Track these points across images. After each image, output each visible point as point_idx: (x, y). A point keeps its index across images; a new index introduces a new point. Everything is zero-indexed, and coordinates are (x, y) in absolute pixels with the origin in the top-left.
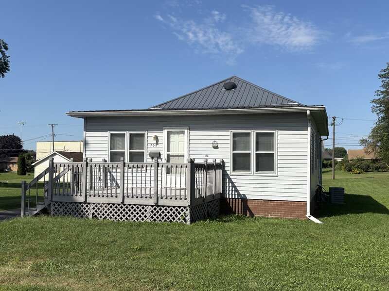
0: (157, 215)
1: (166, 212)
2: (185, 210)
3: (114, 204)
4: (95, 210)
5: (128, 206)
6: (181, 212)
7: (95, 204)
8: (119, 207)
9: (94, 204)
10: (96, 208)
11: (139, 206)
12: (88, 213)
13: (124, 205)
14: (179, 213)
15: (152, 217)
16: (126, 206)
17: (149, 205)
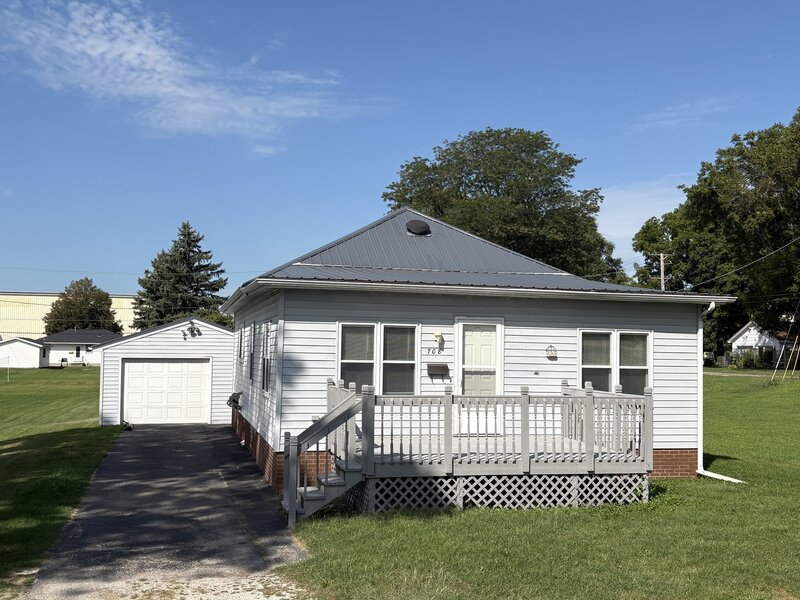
0: (591, 492)
1: (606, 486)
2: (640, 480)
3: (510, 477)
4: (469, 490)
5: (538, 479)
6: (633, 483)
7: (470, 479)
8: (520, 482)
9: (467, 477)
10: (472, 487)
11: (557, 478)
12: (454, 497)
13: (530, 477)
14: (630, 486)
15: (582, 497)
16: (533, 479)
17: (575, 475)
